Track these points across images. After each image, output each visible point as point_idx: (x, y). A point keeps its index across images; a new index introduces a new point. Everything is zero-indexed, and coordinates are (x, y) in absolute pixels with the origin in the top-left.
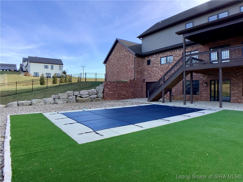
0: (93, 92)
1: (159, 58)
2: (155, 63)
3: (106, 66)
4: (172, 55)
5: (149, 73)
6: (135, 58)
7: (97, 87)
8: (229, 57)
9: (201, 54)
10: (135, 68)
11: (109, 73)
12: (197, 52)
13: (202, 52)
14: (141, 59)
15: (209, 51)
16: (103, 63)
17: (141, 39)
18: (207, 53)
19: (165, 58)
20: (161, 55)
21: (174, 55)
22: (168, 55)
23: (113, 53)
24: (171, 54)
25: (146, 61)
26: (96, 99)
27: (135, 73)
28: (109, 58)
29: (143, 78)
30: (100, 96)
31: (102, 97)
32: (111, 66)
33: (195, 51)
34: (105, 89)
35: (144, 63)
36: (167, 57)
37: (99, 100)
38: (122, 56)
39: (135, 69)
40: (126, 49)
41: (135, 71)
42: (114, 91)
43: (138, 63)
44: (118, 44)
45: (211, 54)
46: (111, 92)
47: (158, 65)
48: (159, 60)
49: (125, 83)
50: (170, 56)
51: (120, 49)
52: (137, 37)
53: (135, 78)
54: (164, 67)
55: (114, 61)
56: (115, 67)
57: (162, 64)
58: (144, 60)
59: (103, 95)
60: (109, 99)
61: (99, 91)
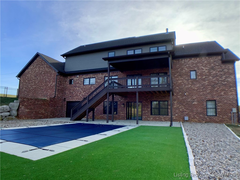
0: (5, 109)
1: (82, 79)
2: (78, 83)
3: (20, 81)
4: (94, 78)
5: (70, 93)
6: (57, 76)
7: (11, 103)
8: (141, 84)
9: (120, 79)
10: (56, 85)
11: (23, 88)
12: (117, 77)
13: (121, 77)
14: (63, 78)
15: (126, 77)
16: (16, 77)
17: (65, 58)
18: (125, 79)
19: (88, 79)
20: (84, 76)
21: (96, 77)
22: (91, 77)
23: (31, 67)
24: (94, 76)
25: (69, 80)
26: (9, 118)
27: (56, 91)
28: (25, 72)
29: (64, 97)
30: (14, 114)
31: (16, 115)
32: (27, 81)
33: (115, 76)
34: (21, 106)
35: (66, 81)
36: (90, 78)
37: (12, 119)
38: (42, 71)
39: (56, 87)
40: (48, 65)
41: (56, 89)
42: (31, 109)
43: (60, 81)
44: (38, 58)
45: (128, 81)
46: (28, 110)
47: (81, 86)
48: (82, 81)
49: (45, 100)
50: (93, 78)
51: (40, 63)
52: (61, 55)
53: (55, 97)
54: (87, 87)
55: (32, 75)
56: (32, 83)
57: (84, 84)
58: (66, 79)
59: (17, 113)
60: (25, 118)
61: (12, 108)
